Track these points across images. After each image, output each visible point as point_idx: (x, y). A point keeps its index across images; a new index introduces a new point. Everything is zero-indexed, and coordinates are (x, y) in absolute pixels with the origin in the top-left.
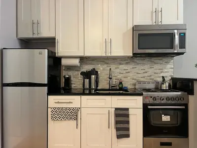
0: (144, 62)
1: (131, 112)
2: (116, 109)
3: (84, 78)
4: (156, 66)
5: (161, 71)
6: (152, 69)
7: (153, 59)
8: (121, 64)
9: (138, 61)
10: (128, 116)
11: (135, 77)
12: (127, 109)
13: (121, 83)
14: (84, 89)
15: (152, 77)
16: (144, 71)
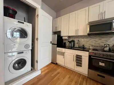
0: (96, 37)
1: (83, 57)
2: (77, 55)
3: (69, 43)
4: (103, 39)
5: (106, 41)
6: (101, 40)
7: (101, 36)
8: (84, 38)
9: (92, 37)
10: (81, 58)
11: (91, 44)
12: (81, 56)
13: (83, 46)
14: (69, 47)
15: (100, 44)
16: (96, 41)
